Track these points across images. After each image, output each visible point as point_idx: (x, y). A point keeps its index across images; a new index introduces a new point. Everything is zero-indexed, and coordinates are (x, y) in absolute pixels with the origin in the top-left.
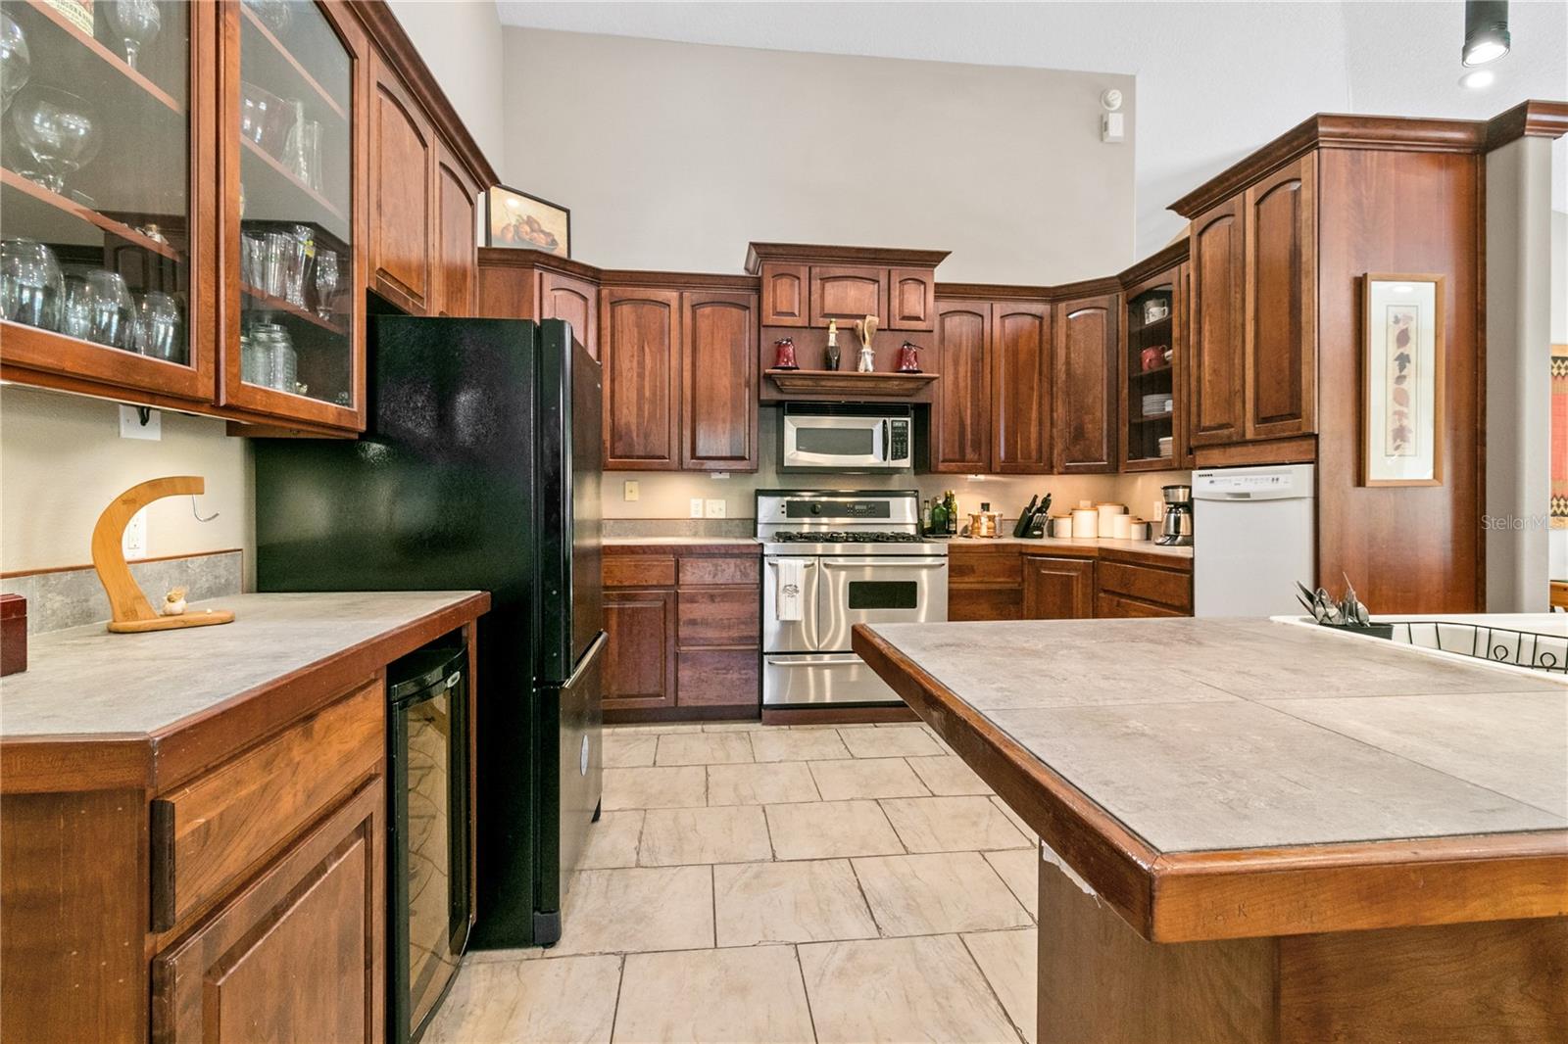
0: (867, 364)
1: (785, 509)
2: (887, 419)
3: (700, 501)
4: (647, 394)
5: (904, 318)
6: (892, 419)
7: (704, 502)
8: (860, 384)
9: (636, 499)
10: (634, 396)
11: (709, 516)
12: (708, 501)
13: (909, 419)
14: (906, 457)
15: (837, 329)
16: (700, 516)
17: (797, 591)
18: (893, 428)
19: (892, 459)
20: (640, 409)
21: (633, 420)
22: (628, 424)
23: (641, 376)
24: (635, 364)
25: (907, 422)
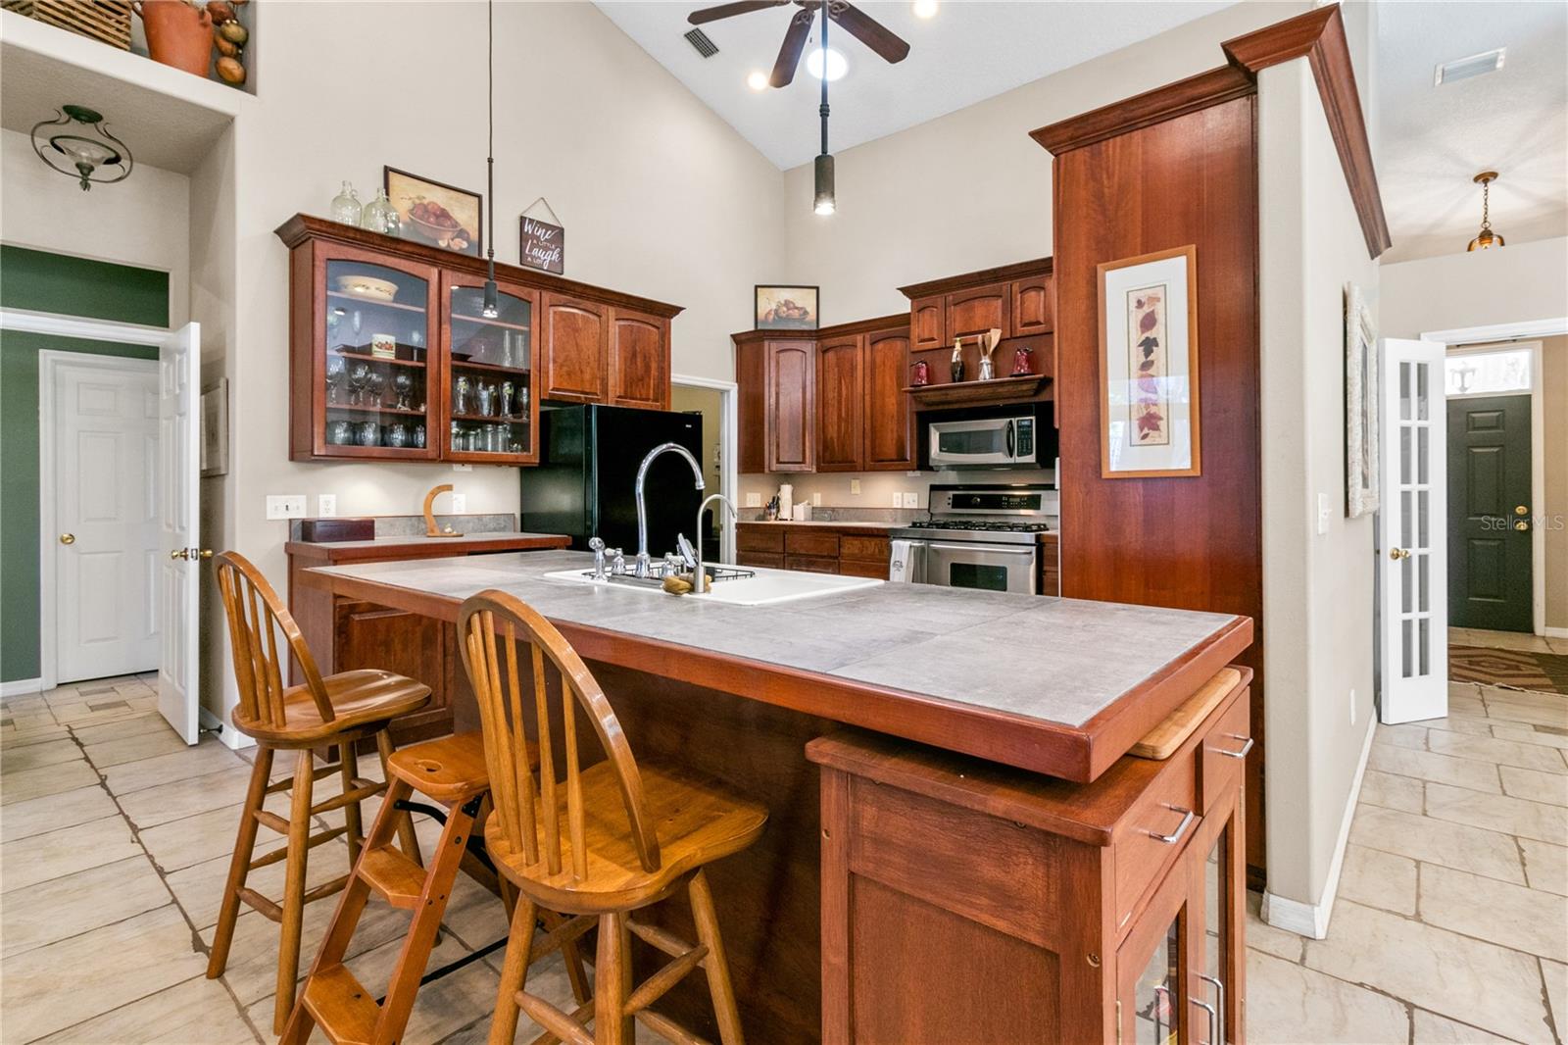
0: (986, 374)
1: (951, 501)
2: (1013, 419)
3: (900, 494)
4: (843, 415)
5: (1025, 325)
6: (1017, 419)
7: (902, 495)
8: (981, 391)
9: (859, 492)
10: (835, 418)
11: (906, 506)
12: (906, 494)
13: (1033, 418)
14: (1031, 453)
15: (962, 346)
16: (899, 506)
17: (902, 566)
18: (1019, 427)
19: (1018, 456)
20: (839, 427)
21: (835, 435)
22: (832, 438)
23: (840, 402)
24: (836, 394)
25: (1031, 420)
